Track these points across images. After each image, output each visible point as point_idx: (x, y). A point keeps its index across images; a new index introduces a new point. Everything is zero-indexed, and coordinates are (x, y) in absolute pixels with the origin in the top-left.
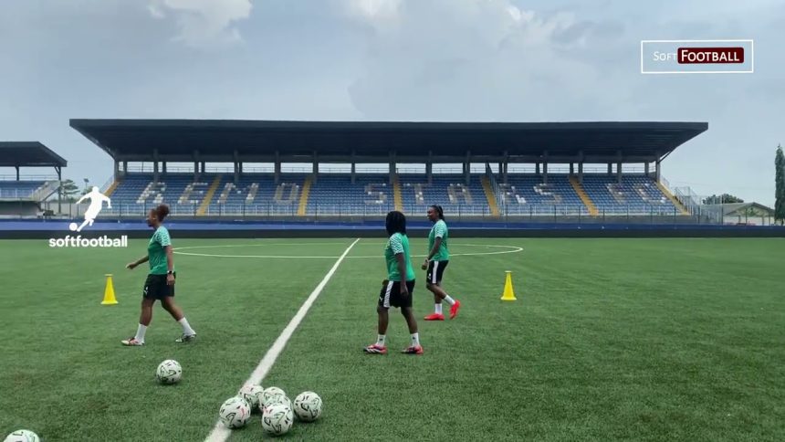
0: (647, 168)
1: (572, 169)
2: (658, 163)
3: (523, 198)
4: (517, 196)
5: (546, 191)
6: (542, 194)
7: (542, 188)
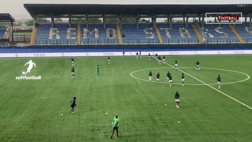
3: (212, 35)
4: (209, 34)
5: (221, 31)
6: (219, 32)
7: (219, 30)
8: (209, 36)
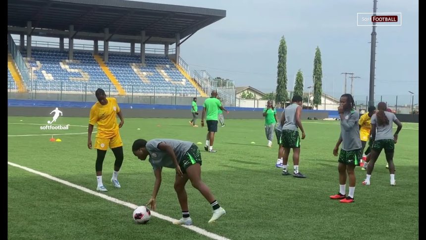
0: (166, 50)
1: (96, 46)
2: (178, 45)
3: (50, 75)
4: (44, 72)
5: (73, 68)
6: (69, 70)
7: (68, 64)
8: (43, 76)
